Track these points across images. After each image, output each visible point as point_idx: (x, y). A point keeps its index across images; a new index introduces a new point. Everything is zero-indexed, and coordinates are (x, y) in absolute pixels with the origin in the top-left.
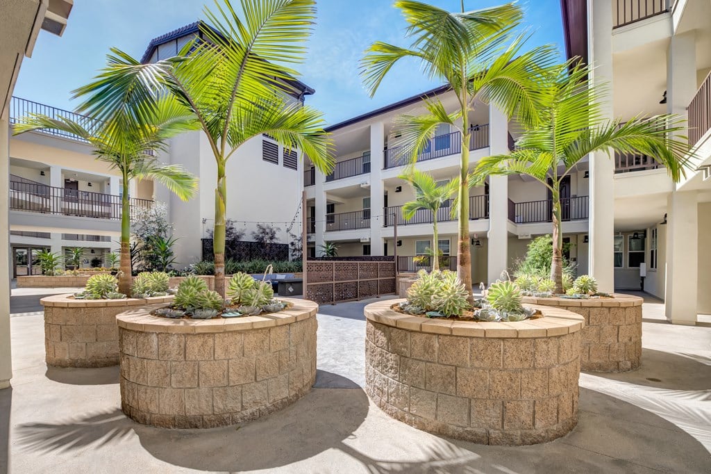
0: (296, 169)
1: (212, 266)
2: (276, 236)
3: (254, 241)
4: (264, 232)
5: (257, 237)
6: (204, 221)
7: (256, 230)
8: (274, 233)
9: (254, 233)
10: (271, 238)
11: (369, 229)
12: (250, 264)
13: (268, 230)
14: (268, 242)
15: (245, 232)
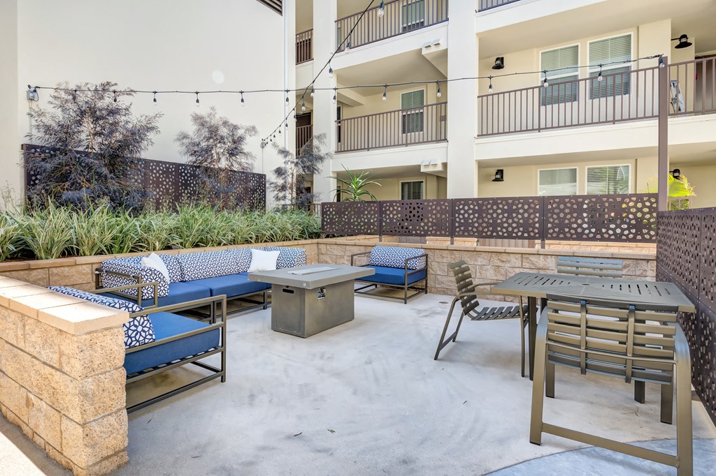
0: (280, 12)
1: (29, 228)
2: (246, 147)
3: (186, 159)
4: (213, 132)
5: (194, 149)
6: (33, 91)
7: (191, 129)
8: (241, 139)
9: (185, 137)
10: (233, 153)
11: (443, 144)
12: (172, 221)
13: (224, 131)
14: (223, 163)
15: (158, 123)
